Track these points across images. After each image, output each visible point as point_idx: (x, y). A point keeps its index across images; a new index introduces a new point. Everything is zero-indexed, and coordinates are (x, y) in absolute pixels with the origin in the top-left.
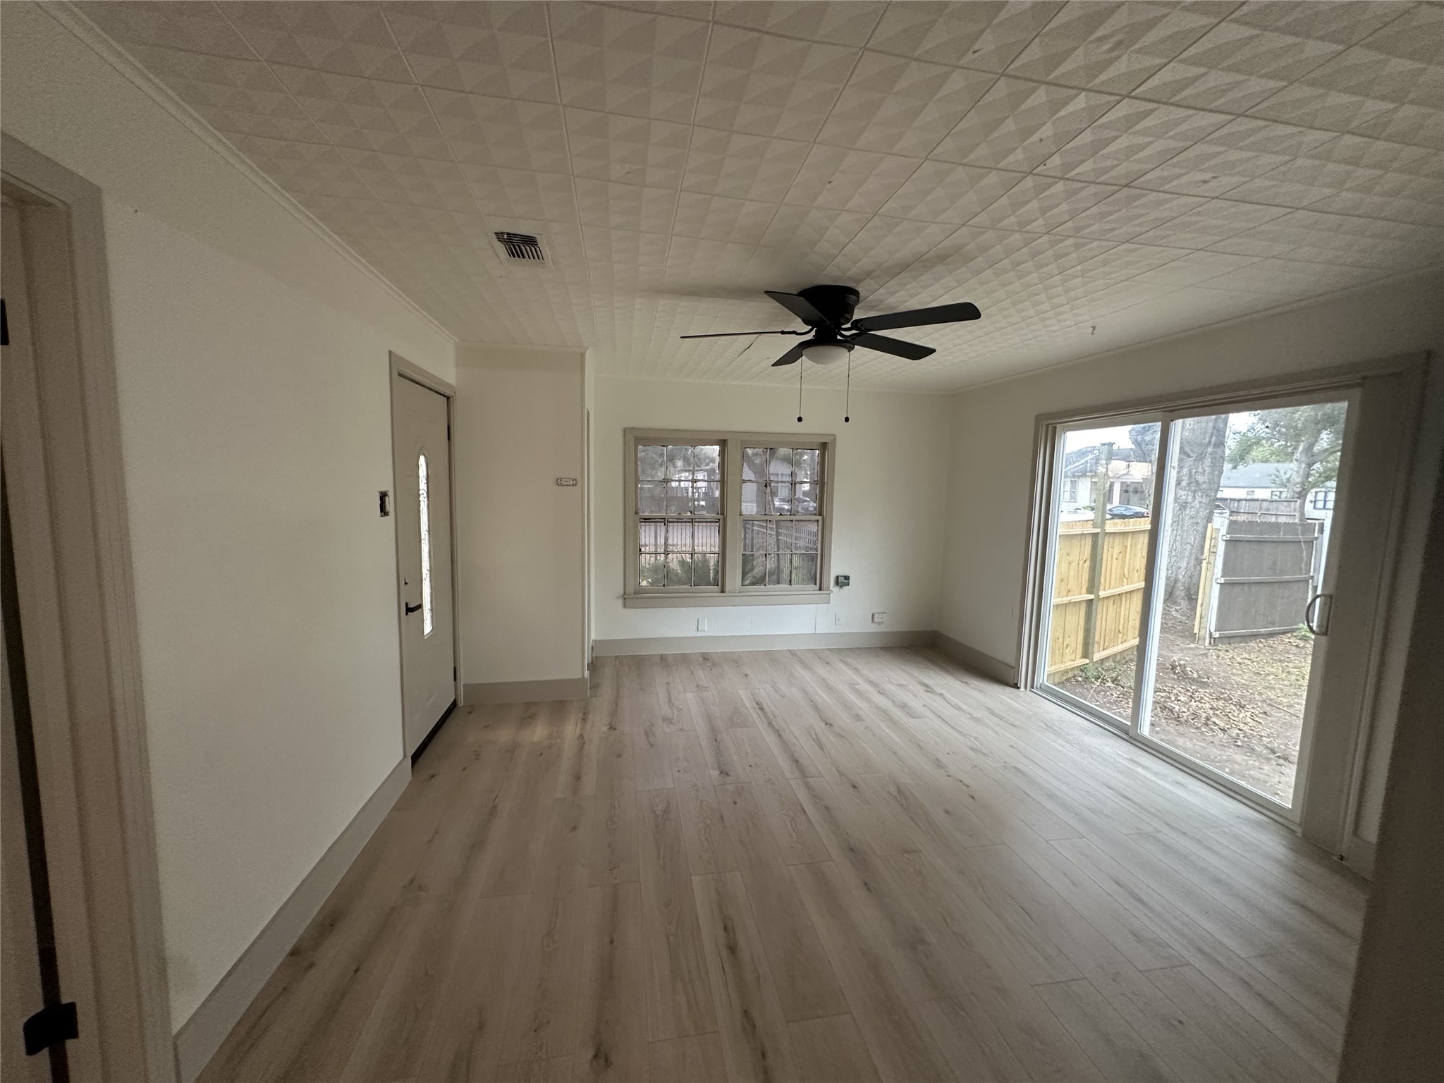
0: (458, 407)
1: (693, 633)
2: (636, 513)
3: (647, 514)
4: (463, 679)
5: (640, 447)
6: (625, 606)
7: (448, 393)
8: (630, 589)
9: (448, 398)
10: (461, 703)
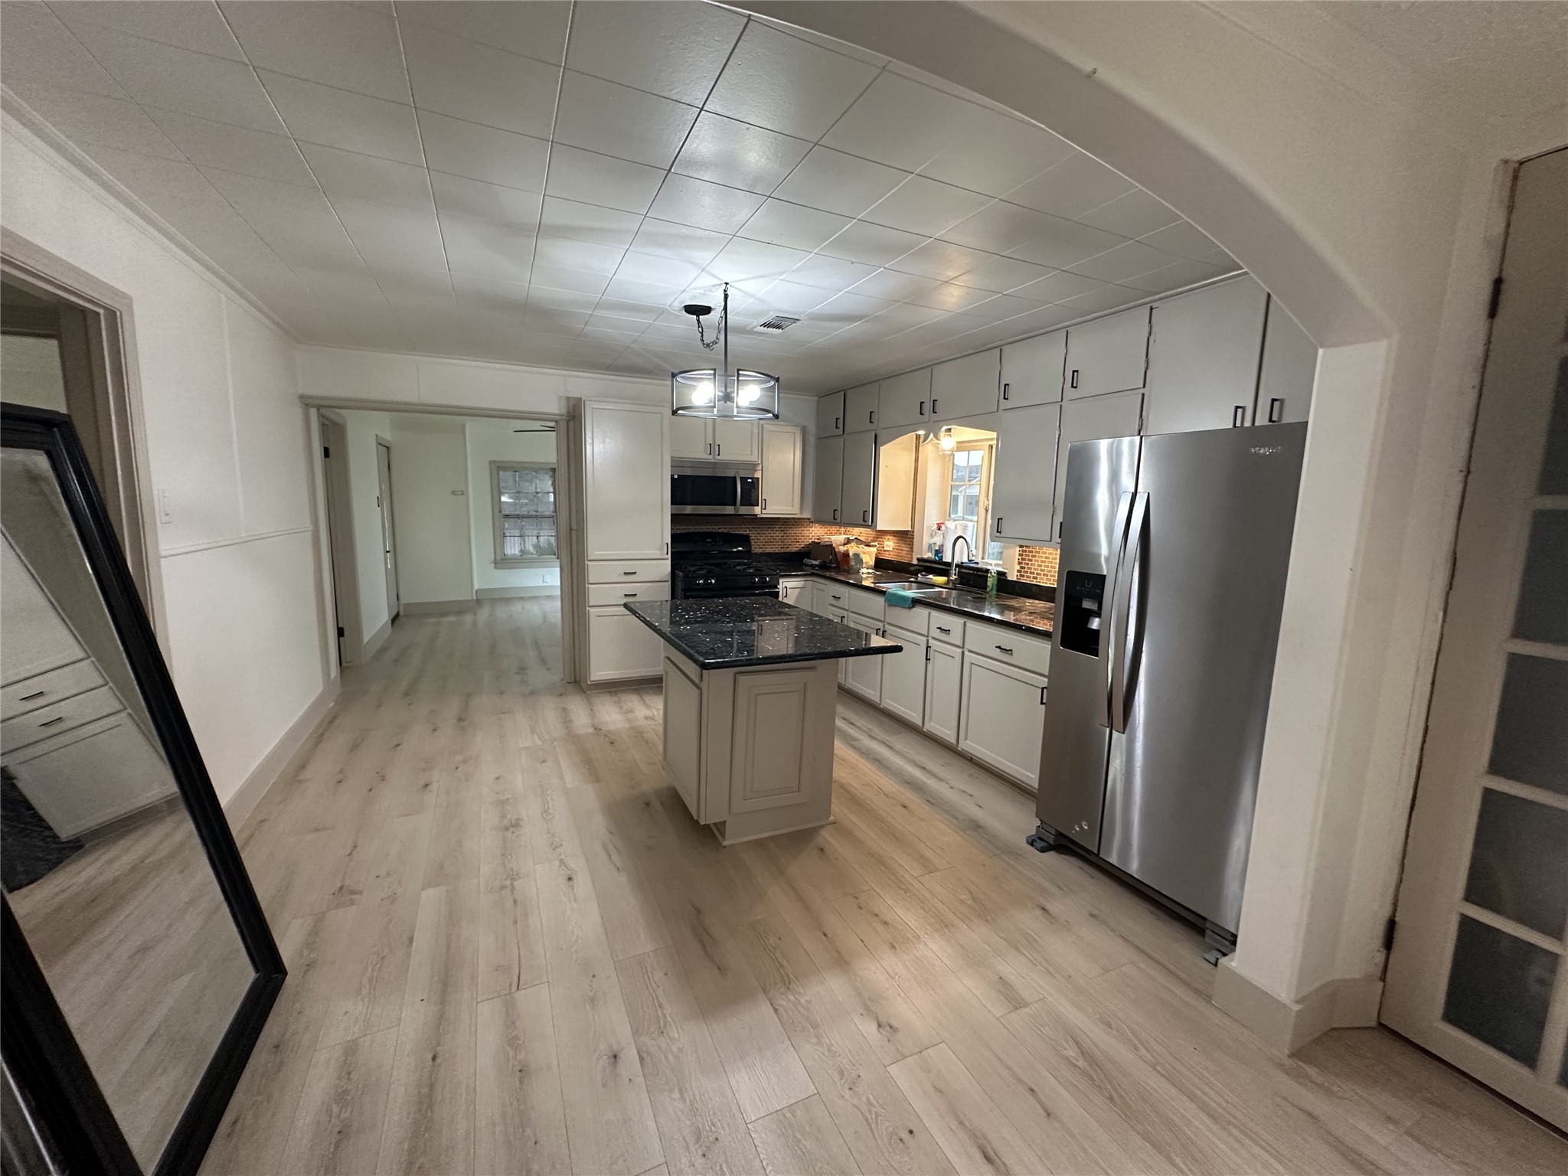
0: (393, 453)
1: (540, 584)
2: (500, 512)
3: (507, 513)
4: (403, 600)
5: (501, 472)
6: (496, 568)
7: (387, 445)
8: (498, 558)
9: (388, 448)
10: (401, 613)
